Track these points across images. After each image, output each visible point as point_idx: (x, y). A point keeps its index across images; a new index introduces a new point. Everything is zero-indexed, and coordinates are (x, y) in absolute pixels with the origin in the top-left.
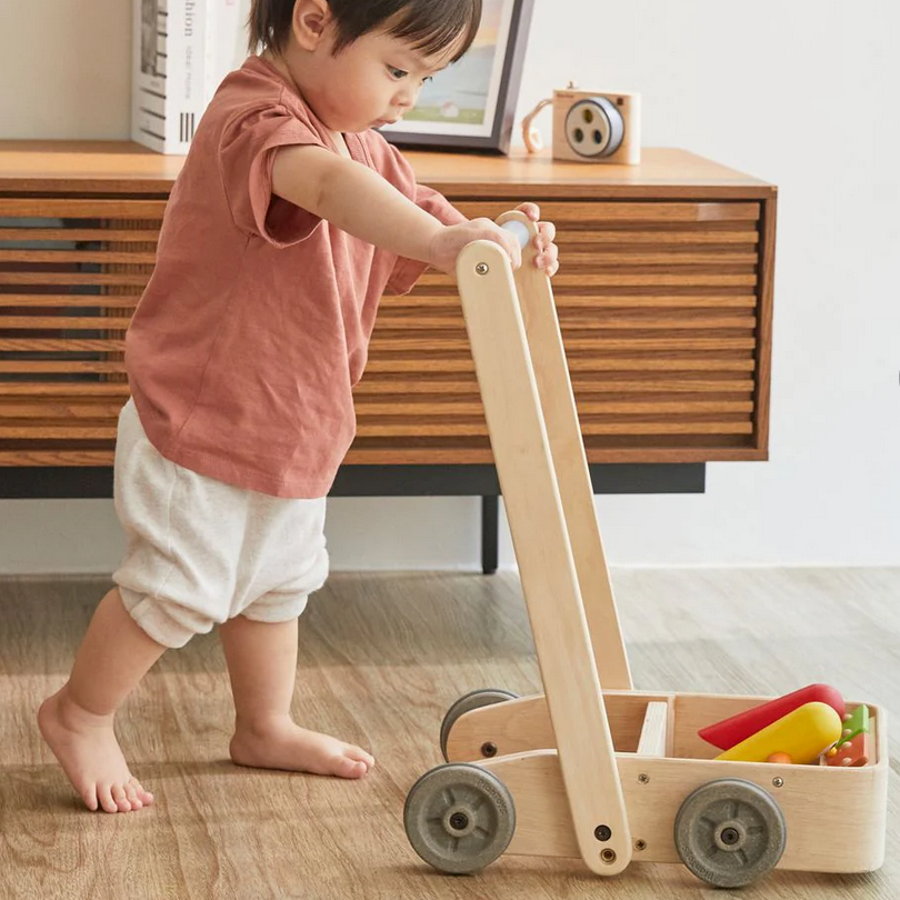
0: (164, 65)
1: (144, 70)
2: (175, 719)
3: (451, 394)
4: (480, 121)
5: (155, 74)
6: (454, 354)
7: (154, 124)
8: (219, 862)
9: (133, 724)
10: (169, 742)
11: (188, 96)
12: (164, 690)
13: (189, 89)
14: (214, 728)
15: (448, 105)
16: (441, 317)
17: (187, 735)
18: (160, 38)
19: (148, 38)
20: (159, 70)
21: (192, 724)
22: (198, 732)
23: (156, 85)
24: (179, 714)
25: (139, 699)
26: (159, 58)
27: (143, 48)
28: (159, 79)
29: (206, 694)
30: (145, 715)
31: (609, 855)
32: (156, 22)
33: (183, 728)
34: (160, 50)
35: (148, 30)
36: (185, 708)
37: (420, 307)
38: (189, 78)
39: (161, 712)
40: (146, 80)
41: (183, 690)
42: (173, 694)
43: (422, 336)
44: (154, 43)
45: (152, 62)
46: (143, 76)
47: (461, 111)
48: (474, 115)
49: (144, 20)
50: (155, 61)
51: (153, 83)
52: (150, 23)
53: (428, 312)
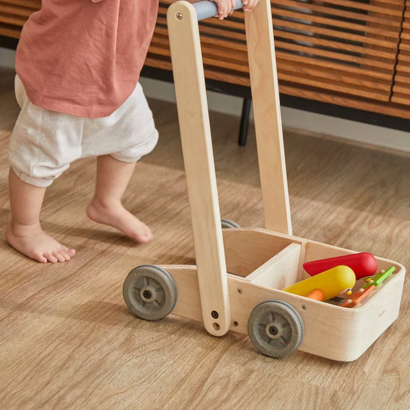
31: (217, 326)
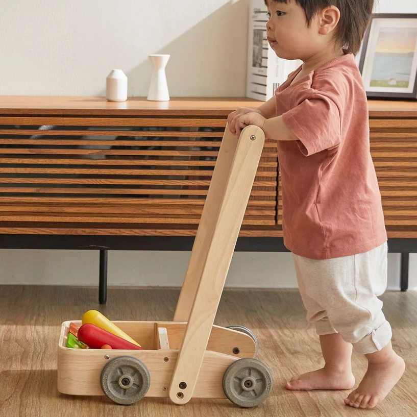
0: (266, 62)
1: (254, 65)
2: (280, 348)
3: (401, 206)
4: (406, 86)
5: (261, 66)
6: (403, 188)
7: (260, 89)
8: (320, 409)
9: (262, 349)
10: (280, 357)
11: (277, 76)
12: (271, 336)
13: (277, 73)
14: (299, 352)
15: (391, 79)
16: (397, 171)
17: (288, 355)
18: (264, 51)
19: (257, 51)
20: (263, 64)
21: (288, 350)
22: (292, 354)
23: (262, 71)
24: (282, 346)
25: (262, 340)
26: (263, 60)
27: (254, 55)
28: (262, 69)
29: (291, 338)
30: (266, 346)
32: (262, 44)
33: (284, 351)
34: (264, 56)
35: (257, 47)
36: (283, 343)
37: (388, 167)
38: (277, 68)
39: (273, 345)
40: (256, 70)
41: (280, 336)
42: (276, 337)
43: (388, 180)
44: (260, 53)
45: (259, 62)
46: (254, 68)
47: (397, 82)
48: (404, 83)
49: (255, 43)
50: (261, 61)
51: (259, 71)
52: (258, 45)
53: (391, 169)
